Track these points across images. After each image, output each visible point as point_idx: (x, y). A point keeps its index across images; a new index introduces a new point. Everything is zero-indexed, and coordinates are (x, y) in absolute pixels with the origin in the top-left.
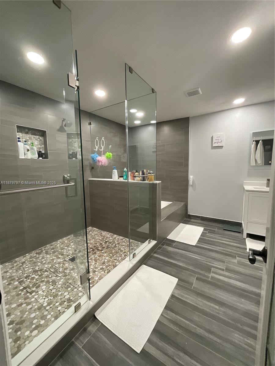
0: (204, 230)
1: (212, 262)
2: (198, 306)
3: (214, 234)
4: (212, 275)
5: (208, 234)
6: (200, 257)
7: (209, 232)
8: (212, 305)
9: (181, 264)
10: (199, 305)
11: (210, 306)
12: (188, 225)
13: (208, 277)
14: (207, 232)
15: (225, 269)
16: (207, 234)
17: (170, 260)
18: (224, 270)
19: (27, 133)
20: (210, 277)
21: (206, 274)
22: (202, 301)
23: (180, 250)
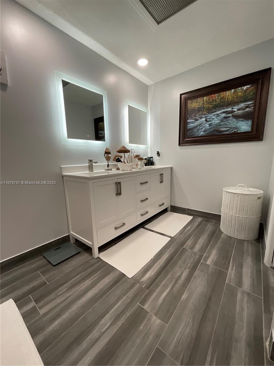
0: (19, 307)
3: (52, 296)
5: (41, 308)
7: (37, 301)
14: (33, 304)
16: (42, 312)
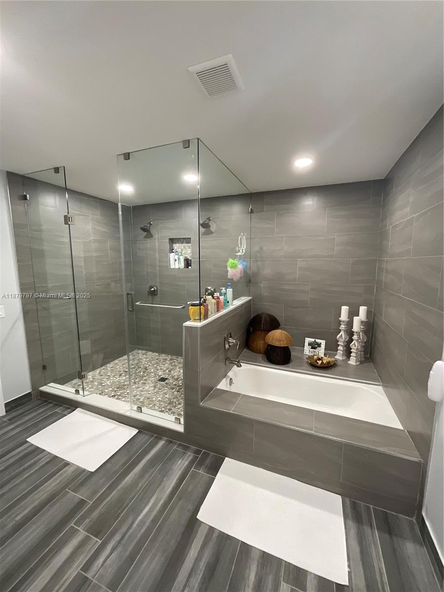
1: (119, 549)
2: (36, 492)
4: (82, 533)
6: (143, 522)
8: (26, 512)
9: (128, 479)
10: (36, 494)
11: (25, 509)
12: (341, 520)
13: (78, 523)
15: (89, 575)
17: (144, 462)
18: (85, 572)
19: (182, 243)
20: (79, 527)
21: (87, 521)
22: (40, 499)
23: (175, 481)
